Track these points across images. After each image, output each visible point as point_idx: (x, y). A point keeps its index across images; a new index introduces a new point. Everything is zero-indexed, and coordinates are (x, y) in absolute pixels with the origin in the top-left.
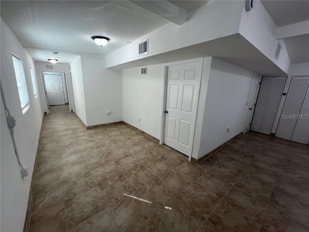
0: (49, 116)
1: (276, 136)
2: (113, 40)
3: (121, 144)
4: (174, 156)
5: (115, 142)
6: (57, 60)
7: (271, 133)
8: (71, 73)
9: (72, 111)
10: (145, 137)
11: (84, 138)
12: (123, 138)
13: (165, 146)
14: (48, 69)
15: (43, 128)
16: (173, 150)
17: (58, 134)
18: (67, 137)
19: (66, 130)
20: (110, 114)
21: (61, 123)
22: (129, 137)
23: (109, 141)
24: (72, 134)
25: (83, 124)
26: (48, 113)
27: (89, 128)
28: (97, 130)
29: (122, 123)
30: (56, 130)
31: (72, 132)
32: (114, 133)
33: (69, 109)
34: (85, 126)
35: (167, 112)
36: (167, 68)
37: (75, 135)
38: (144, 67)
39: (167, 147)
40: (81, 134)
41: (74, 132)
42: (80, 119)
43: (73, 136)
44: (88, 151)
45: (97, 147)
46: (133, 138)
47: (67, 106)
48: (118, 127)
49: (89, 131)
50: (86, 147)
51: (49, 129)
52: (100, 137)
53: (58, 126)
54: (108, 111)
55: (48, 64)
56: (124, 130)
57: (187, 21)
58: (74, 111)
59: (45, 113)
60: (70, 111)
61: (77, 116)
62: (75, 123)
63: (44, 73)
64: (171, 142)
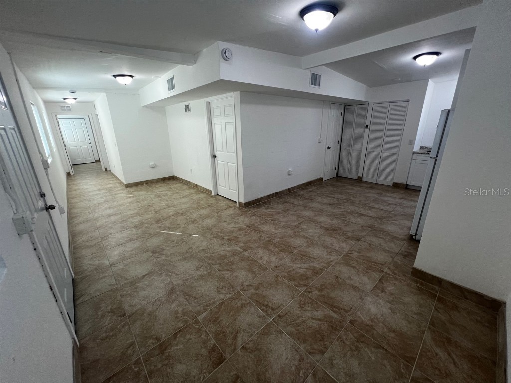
0: (74, 177)
1: (363, 179)
2: (137, 76)
3: (166, 198)
4: (223, 204)
5: (159, 196)
6: (76, 99)
7: (359, 177)
8: (97, 115)
9: (106, 169)
10: (198, 190)
11: (122, 195)
12: (169, 193)
13: (217, 197)
14: (64, 111)
15: (69, 190)
16: (225, 199)
17: (90, 194)
18: (101, 196)
19: (99, 190)
20: (155, 167)
21: (92, 183)
22: (177, 191)
23: (152, 196)
24: (107, 193)
25: (121, 182)
26: (72, 174)
27: (128, 186)
28: (139, 188)
29: (173, 178)
30: (86, 190)
31: (106, 192)
32: (160, 189)
33: (101, 167)
34: (123, 183)
35: (216, 156)
36: (208, 104)
37: (110, 193)
38: (187, 103)
39: (220, 197)
40: (118, 192)
41: (109, 191)
42: (117, 177)
43: (109, 194)
44: (126, 206)
45: (137, 202)
46: (182, 192)
47: (98, 163)
48: (167, 182)
49: (129, 189)
50: (124, 203)
51: (76, 190)
52: (141, 193)
53: (89, 187)
54: (152, 163)
55: (63, 104)
56: (174, 185)
57: (195, 63)
58: (108, 169)
59: (69, 174)
60: (104, 169)
61: (113, 174)
62: (111, 182)
63: (58, 116)
64: (223, 191)
